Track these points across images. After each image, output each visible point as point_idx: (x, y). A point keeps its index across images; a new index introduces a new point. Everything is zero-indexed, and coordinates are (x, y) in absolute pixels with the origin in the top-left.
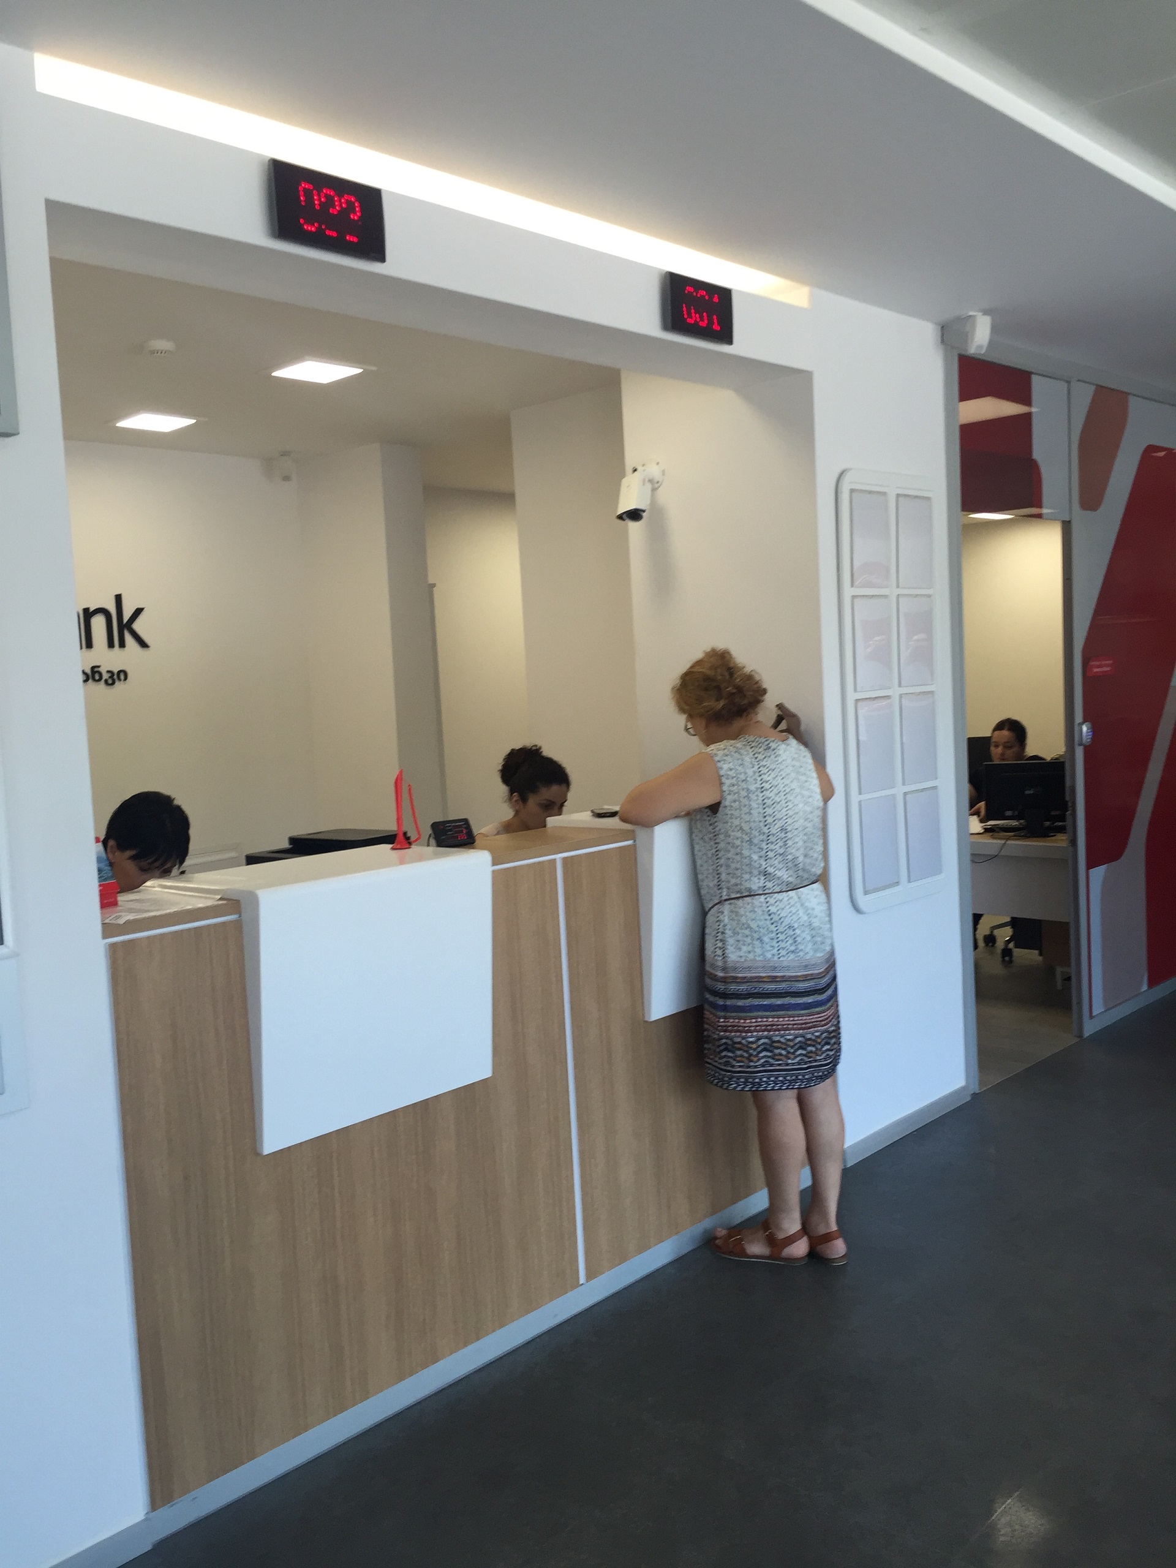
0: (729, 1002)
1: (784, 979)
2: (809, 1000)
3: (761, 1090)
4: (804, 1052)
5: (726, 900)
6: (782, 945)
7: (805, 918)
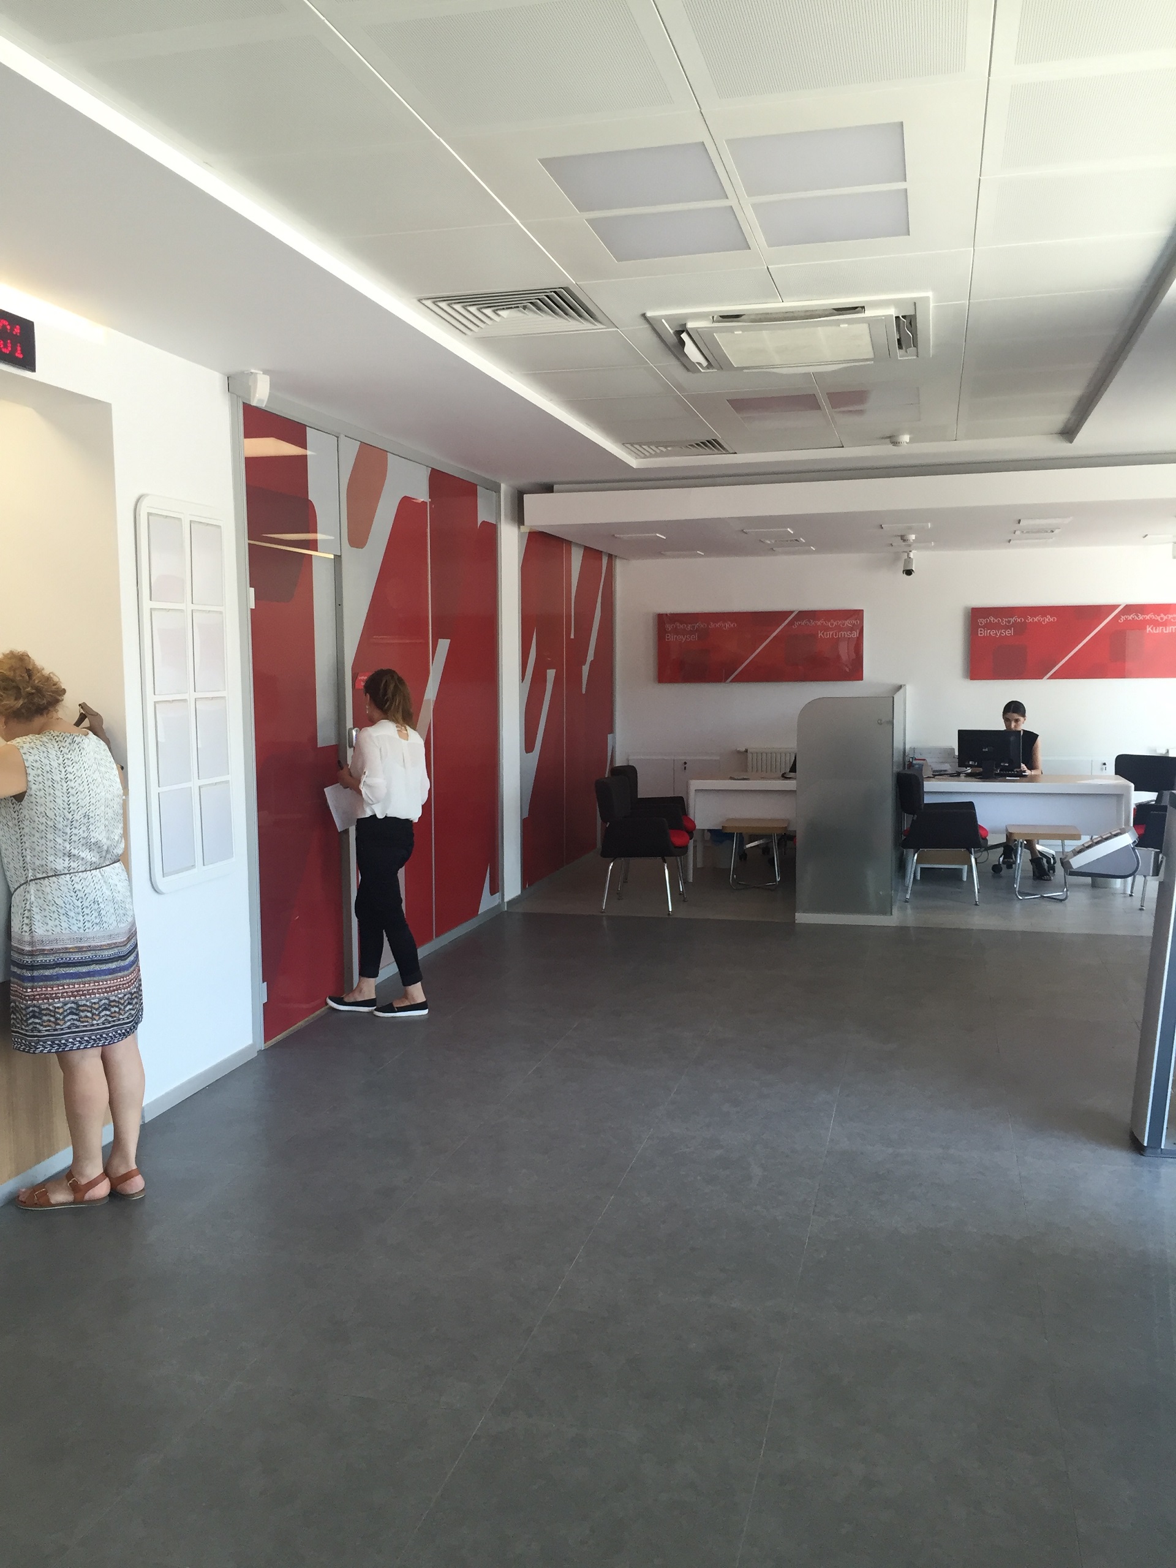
0: (36, 973)
1: (90, 949)
2: (113, 965)
3: (67, 1051)
4: (108, 1013)
5: (31, 880)
6: (87, 918)
7: (108, 893)
